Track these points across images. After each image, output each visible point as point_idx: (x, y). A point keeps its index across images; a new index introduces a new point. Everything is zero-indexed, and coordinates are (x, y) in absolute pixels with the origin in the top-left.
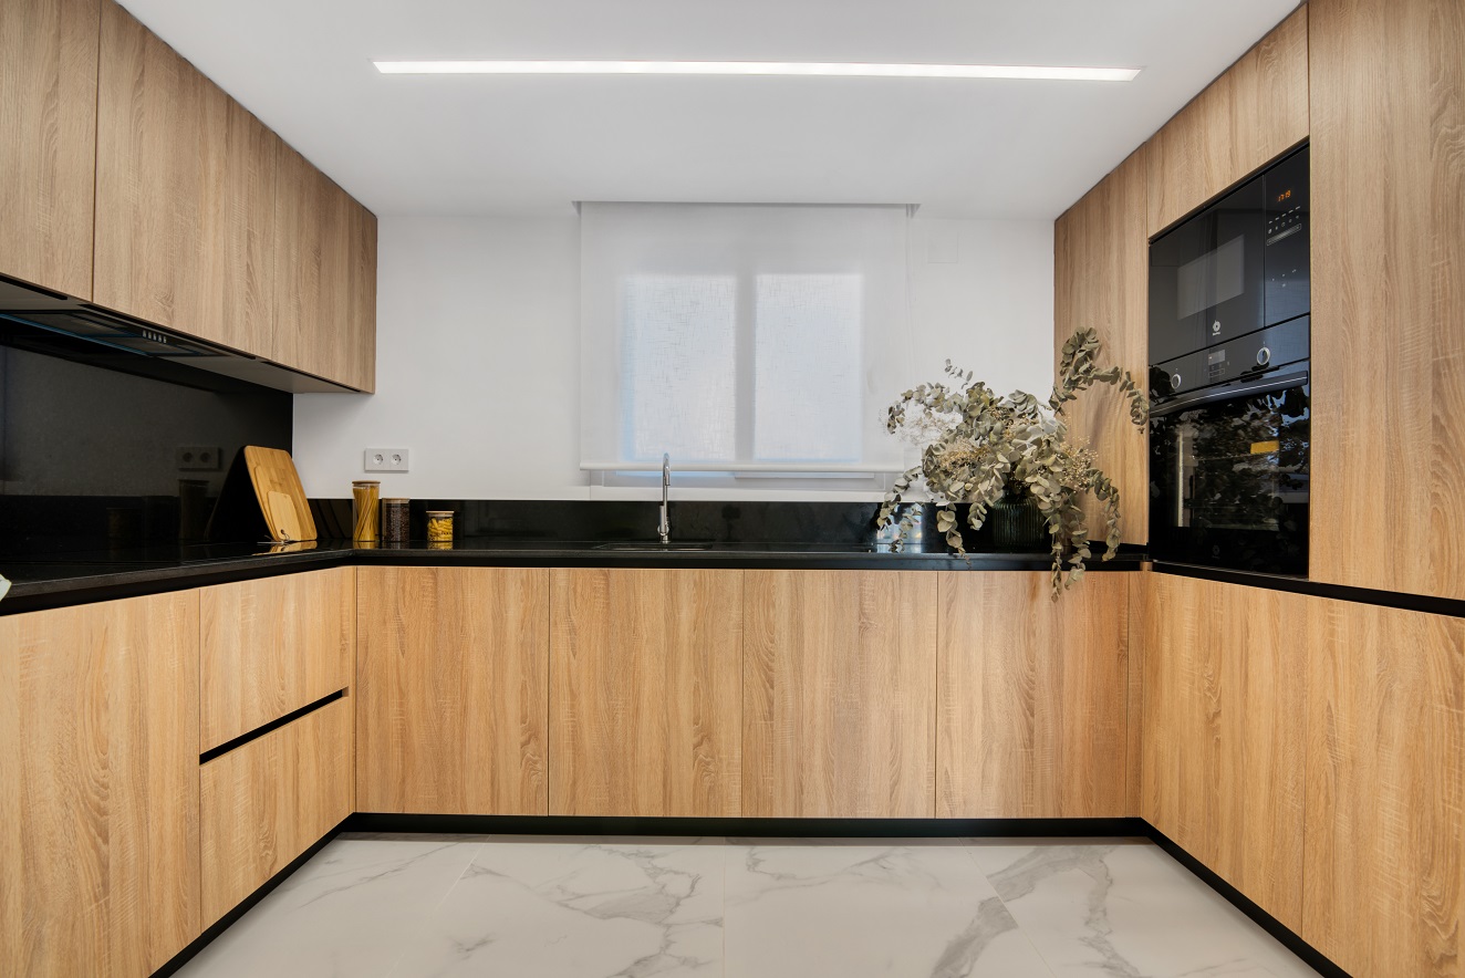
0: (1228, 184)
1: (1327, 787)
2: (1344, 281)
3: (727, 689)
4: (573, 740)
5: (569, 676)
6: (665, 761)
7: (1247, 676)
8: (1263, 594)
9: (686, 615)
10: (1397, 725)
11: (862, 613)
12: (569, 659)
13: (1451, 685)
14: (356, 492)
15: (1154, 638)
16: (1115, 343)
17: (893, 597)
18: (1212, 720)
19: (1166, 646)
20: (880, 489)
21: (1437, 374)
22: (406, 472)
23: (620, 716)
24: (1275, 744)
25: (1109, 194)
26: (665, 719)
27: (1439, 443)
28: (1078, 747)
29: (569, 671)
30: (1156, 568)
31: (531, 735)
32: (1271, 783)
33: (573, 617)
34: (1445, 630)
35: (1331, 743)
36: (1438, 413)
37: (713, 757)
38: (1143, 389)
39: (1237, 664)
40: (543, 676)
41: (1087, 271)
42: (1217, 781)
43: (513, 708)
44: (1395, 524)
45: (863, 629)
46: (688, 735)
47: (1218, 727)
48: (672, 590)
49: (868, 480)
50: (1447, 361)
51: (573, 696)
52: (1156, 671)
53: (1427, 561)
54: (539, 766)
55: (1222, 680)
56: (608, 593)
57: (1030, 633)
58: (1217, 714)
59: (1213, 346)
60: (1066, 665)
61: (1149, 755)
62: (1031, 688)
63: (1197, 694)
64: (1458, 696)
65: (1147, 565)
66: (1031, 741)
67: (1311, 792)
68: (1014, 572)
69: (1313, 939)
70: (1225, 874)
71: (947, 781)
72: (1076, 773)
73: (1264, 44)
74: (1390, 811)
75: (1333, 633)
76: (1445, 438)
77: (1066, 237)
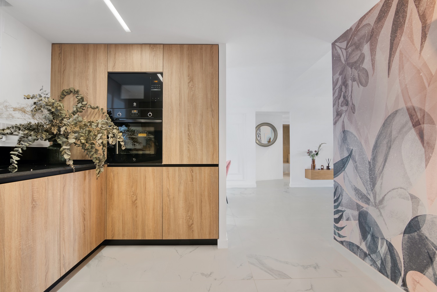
0: (139, 71)
1: (168, 205)
2: (171, 105)
7: (146, 188)
8: (150, 168)
10: (182, 188)
13: (191, 178)
15: (110, 186)
18: (134, 203)
19: (116, 187)
21: (188, 126)
27: (189, 138)
30: (109, 166)
32: (153, 210)
34: (190, 169)
35: (169, 196)
36: (189, 133)
39: (142, 186)
42: (136, 216)
44: (181, 152)
47: (136, 203)
50: (190, 124)
52: (111, 195)
53: (187, 158)
55: (137, 191)
57: (84, 192)
58: (136, 200)
60: (92, 200)
61: (109, 220)
62: (85, 212)
63: (128, 197)
64: (193, 180)
65: (106, 165)
66: (85, 230)
67: (164, 208)
68: (80, 172)
69: (166, 237)
70: (140, 238)
71: (64, 259)
72: (94, 234)
73: (153, 46)
74: (181, 204)
75: (168, 174)
76: (190, 137)
77: (61, 53)
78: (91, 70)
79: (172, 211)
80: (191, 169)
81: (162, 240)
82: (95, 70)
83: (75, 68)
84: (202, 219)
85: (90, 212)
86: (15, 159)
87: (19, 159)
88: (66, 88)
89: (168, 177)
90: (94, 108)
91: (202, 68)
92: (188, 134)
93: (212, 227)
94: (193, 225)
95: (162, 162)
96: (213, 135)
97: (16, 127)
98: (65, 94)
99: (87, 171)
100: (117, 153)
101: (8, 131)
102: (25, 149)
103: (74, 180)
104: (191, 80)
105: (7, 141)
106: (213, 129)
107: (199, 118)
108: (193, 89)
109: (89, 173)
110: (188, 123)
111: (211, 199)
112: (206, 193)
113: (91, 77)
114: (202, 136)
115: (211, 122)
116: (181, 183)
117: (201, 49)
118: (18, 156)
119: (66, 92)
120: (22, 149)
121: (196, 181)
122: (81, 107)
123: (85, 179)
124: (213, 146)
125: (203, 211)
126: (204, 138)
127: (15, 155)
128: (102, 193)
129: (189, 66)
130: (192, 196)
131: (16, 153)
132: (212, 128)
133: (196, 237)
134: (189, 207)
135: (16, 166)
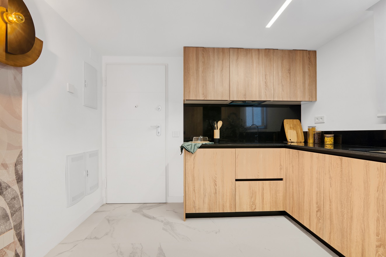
12: (329, 188)
14: (309, 129)
22: (324, 123)
23: (345, 216)
29: (329, 192)
33: (331, 173)
40: (322, 191)
51: (330, 201)
54: (321, 221)
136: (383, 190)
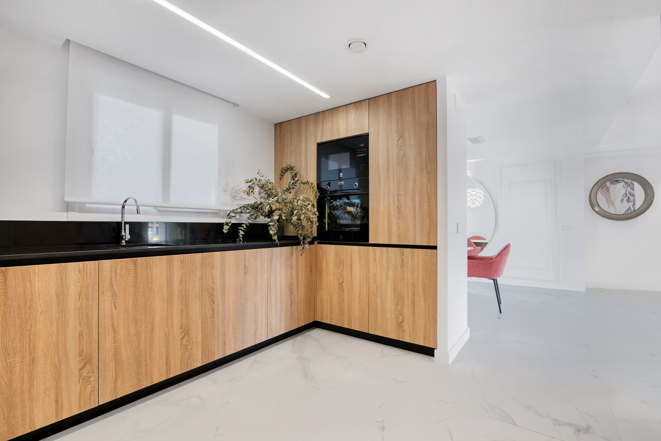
0: (345, 136)
2: (377, 171)
3: (195, 310)
4: (115, 356)
5: (112, 321)
6: (167, 351)
7: (352, 270)
8: (356, 247)
9: (177, 277)
10: (391, 274)
11: (245, 267)
12: (112, 311)
13: (402, 263)
15: (319, 264)
16: (303, 173)
17: (255, 259)
18: (341, 285)
19: (324, 266)
20: (220, 217)
21: (398, 196)
23: (143, 335)
24: (360, 286)
25: (301, 124)
26: (167, 330)
27: (398, 211)
28: (302, 303)
29: (112, 318)
30: (319, 243)
31: (86, 360)
32: (360, 296)
33: (114, 287)
35: (375, 282)
36: (398, 204)
37: (189, 342)
38: (316, 188)
39: (349, 267)
40: (95, 325)
41: (291, 145)
42: (343, 301)
43: (72, 349)
44: (390, 228)
45: (246, 273)
46: (178, 334)
47: (343, 286)
48: (170, 266)
49: (216, 213)
50: (400, 193)
51: (115, 331)
52: (321, 274)
53: (396, 237)
54: (92, 379)
55: (344, 272)
56: (136, 271)
57: (291, 267)
58: (343, 282)
59: (340, 179)
60: (300, 276)
61: (319, 300)
62: (292, 286)
63: (336, 278)
64: (403, 265)
65: (316, 242)
66: (292, 304)
67: (370, 295)
68: (287, 247)
69: (372, 332)
70: (346, 326)
71: (271, 325)
72: (302, 311)
73: (357, 104)
74: (389, 294)
75: (375, 255)
76: (400, 210)
77: (281, 132)
78: (303, 145)
79: (379, 301)
80: (401, 251)
81: (368, 334)
82: (306, 143)
83: (291, 144)
84: (414, 318)
85: (298, 287)
86: (242, 233)
87: (244, 233)
88: (284, 165)
89: (375, 259)
90: (304, 184)
91: (415, 118)
92: (398, 206)
93: (428, 331)
94: (403, 324)
95: (368, 241)
96: (429, 206)
97: (244, 207)
98: (284, 171)
99: (294, 247)
100: (327, 230)
101: (239, 210)
102: (248, 225)
103: (281, 254)
104: (401, 136)
105: (241, 219)
106: (429, 198)
107: (411, 184)
108: (403, 148)
109: (296, 249)
110: (398, 192)
111: (427, 292)
112: (420, 284)
113: (303, 152)
114: (415, 208)
115: (427, 189)
116: (389, 267)
117: (413, 93)
118: (243, 231)
119: (285, 170)
120: (246, 225)
121: (407, 267)
122: (293, 183)
123: (292, 254)
124: (429, 221)
125: (416, 308)
126: (417, 210)
127: (241, 230)
128: (311, 271)
129: (398, 120)
130: (403, 285)
131: (242, 228)
132: (428, 196)
133: (407, 339)
134: (399, 300)
135: (241, 239)
136: (86, 296)
